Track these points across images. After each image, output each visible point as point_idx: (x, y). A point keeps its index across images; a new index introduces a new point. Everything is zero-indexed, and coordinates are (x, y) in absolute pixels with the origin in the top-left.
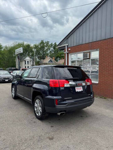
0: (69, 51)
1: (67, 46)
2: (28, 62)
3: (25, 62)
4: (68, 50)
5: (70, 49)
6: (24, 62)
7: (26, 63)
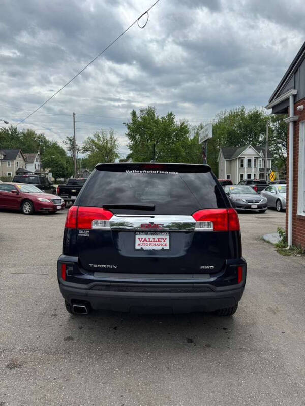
0: (301, 112)
1: (295, 96)
2: (249, 161)
3: (242, 161)
4: (296, 112)
5: (301, 107)
6: (238, 163)
7: (242, 166)
